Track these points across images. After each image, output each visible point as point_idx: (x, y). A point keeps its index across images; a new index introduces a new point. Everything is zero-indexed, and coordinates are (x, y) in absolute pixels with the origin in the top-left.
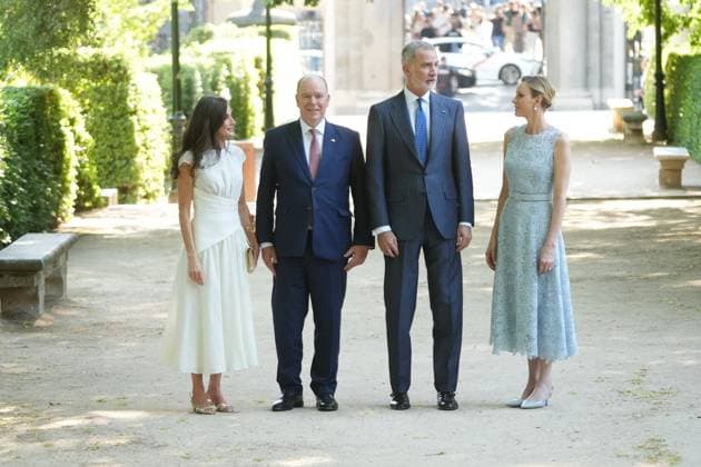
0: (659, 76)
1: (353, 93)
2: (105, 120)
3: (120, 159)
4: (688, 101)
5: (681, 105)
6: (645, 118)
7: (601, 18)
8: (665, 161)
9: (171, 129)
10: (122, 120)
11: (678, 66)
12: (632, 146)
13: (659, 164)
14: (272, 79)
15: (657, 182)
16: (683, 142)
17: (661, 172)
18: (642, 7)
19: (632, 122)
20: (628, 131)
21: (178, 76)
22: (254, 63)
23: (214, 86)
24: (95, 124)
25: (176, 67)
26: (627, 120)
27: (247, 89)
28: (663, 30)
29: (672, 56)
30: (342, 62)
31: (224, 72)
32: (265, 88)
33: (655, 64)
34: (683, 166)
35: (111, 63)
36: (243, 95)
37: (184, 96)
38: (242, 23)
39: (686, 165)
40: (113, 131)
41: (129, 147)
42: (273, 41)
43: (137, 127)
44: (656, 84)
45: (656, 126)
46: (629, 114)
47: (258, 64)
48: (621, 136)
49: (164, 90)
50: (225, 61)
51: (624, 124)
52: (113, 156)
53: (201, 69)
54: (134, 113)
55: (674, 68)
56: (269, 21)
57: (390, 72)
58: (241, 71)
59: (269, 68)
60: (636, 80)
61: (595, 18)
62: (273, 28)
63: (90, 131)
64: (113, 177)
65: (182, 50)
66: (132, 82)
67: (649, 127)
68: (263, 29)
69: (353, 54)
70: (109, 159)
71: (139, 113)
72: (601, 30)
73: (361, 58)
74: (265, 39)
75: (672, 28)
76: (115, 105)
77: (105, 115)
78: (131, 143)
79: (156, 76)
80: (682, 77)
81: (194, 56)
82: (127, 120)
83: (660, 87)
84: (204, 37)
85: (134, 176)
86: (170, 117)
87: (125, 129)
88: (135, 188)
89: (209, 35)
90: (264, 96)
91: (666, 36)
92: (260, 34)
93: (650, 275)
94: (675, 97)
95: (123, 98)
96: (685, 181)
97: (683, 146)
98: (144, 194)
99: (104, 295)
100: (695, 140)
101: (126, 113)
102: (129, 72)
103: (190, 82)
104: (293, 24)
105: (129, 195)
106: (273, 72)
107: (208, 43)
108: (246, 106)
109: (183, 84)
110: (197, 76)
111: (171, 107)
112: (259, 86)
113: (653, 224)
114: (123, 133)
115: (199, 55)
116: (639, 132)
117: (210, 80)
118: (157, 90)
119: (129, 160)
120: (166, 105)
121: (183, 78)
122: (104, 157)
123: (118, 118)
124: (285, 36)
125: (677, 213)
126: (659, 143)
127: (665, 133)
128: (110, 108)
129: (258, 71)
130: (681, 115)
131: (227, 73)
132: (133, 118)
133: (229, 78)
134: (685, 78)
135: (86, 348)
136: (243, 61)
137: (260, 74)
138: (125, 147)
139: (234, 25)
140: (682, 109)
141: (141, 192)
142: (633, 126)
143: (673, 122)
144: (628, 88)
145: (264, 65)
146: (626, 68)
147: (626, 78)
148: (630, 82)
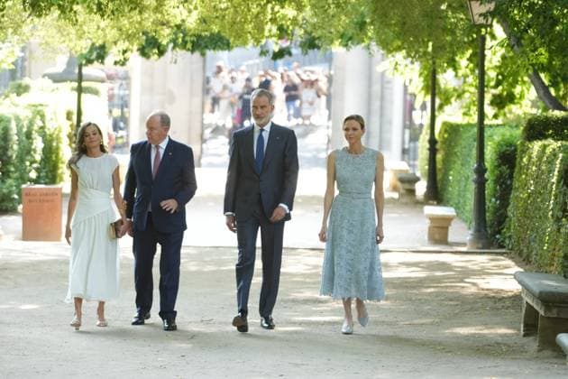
0: (433, 142)
4: (457, 166)
5: (450, 170)
6: (418, 179)
7: (383, 88)
8: (433, 219)
11: (449, 134)
12: (406, 204)
13: (428, 221)
15: (426, 238)
16: (451, 203)
17: (430, 228)
18: (422, 79)
19: (408, 182)
20: (402, 191)
22: (65, 116)
23: (29, 136)
26: (402, 180)
27: (58, 139)
28: (438, 101)
29: (445, 124)
31: (39, 123)
33: (429, 131)
34: (450, 225)
36: (54, 144)
38: (57, 79)
39: (453, 223)
42: (83, 95)
44: (430, 149)
45: (427, 187)
46: (404, 175)
47: (69, 116)
48: (396, 195)
50: (38, 112)
51: (399, 184)
53: (18, 119)
55: (446, 136)
56: (80, 78)
57: (190, 129)
58: (54, 122)
59: (79, 120)
60: (412, 145)
61: (377, 88)
62: (84, 84)
67: (421, 188)
68: (75, 85)
72: (382, 98)
74: (76, 94)
75: (447, 101)
80: (453, 144)
81: (11, 107)
83: (433, 151)
84: (21, 90)
89: (26, 88)
91: (441, 107)
92: (73, 89)
93: (416, 321)
94: (446, 161)
96: (451, 238)
97: (452, 206)
100: (462, 201)
103: (7, 130)
104: (103, 81)
107: (24, 95)
108: (57, 154)
110: (13, 125)
112: (70, 137)
113: (423, 274)
115: (16, 106)
116: (412, 192)
117: (25, 130)
124: (96, 92)
125: (444, 266)
126: (431, 202)
127: (436, 194)
129: (70, 123)
130: (451, 178)
131: (41, 124)
133: (42, 128)
134: (456, 145)
136: (55, 113)
137: (71, 126)
139: (50, 81)
140: (451, 173)
142: (407, 186)
143: (442, 184)
144: (404, 151)
145: (75, 118)
146: (403, 134)
147: (403, 142)
148: (406, 146)
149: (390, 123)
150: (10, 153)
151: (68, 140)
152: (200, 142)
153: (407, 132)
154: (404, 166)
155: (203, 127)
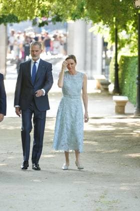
0: (116, 65)
4: (129, 76)
5: (125, 78)
6: (110, 83)
7: (92, 40)
8: (118, 102)
11: (125, 62)
12: (104, 95)
13: (115, 103)
15: (114, 111)
16: (126, 94)
17: (116, 107)
18: (111, 35)
19: (105, 85)
20: (103, 89)
26: (102, 84)
28: (118, 46)
29: (122, 56)
33: (114, 60)
34: (125, 105)
39: (127, 104)
44: (115, 69)
45: (115, 87)
46: (102, 82)
48: (99, 91)
51: (101, 86)
55: (123, 62)
60: (107, 67)
61: (89, 40)
67: (111, 88)
72: (92, 45)
75: (123, 45)
80: (126, 66)
83: (117, 70)
91: (120, 48)
94: (123, 74)
96: (126, 111)
97: (126, 96)
100: (131, 93)
113: (114, 129)
116: (107, 89)
125: (123, 125)
126: (116, 94)
127: (119, 90)
130: (125, 82)
134: (128, 67)
140: (126, 80)
142: (105, 87)
143: (121, 85)
144: (103, 70)
146: (102, 62)
147: (102, 66)
148: (104, 67)
149: (96, 57)
152: (4, 68)
153: (104, 61)
154: (103, 77)
155: (6, 60)
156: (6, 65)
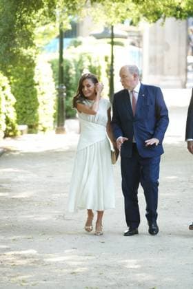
1: (159, 77)
2: (22, 87)
3: (29, 109)
9: (57, 93)
10: (30, 88)
14: (114, 68)
21: (62, 65)
22: (104, 59)
24: (16, 90)
25: (61, 60)
27: (100, 73)
30: (153, 60)
31: (87, 64)
32: (109, 73)
35: (25, 57)
37: (65, 76)
38: (98, 37)
40: (26, 94)
41: (34, 103)
42: (114, 46)
43: (39, 92)
47: (106, 59)
49: (54, 72)
50: (88, 57)
52: (26, 108)
53: (75, 61)
54: (38, 84)
56: (112, 36)
57: (179, 66)
58: (97, 63)
59: (112, 62)
62: (115, 40)
63: (13, 93)
64: (25, 119)
65: (65, 50)
66: (36, 67)
68: (110, 40)
69: (159, 56)
70: (24, 110)
71: (40, 84)
73: (163, 58)
74: (110, 45)
76: (27, 80)
77: (22, 85)
78: (36, 100)
79: (50, 65)
81: (71, 55)
82: (33, 88)
84: (76, 44)
85: (36, 119)
86: (57, 87)
87: (32, 93)
88: (37, 125)
89: (80, 43)
90: (109, 77)
92: (109, 43)
95: (32, 76)
98: (42, 129)
99: (18, 183)
101: (32, 84)
102: (35, 62)
103: (68, 68)
104: (126, 38)
105: (33, 130)
106: (114, 64)
107: (79, 47)
109: (65, 69)
110: (73, 65)
111: (57, 81)
112: (107, 71)
114: (31, 95)
115: (74, 53)
117: (79, 68)
118: (51, 72)
119: (34, 110)
120: (55, 80)
121: (64, 65)
122: (21, 108)
123: (28, 87)
124: (122, 44)
128: (24, 81)
129: (106, 63)
131: (89, 64)
132: (36, 87)
133: (90, 66)
135: (7, 211)
136: (98, 58)
137: (108, 65)
138: (32, 103)
139: (94, 38)
141: (40, 127)
145: (110, 60)
150: (71, 81)
151: (106, 74)
155: (187, 64)
156: (187, 71)
